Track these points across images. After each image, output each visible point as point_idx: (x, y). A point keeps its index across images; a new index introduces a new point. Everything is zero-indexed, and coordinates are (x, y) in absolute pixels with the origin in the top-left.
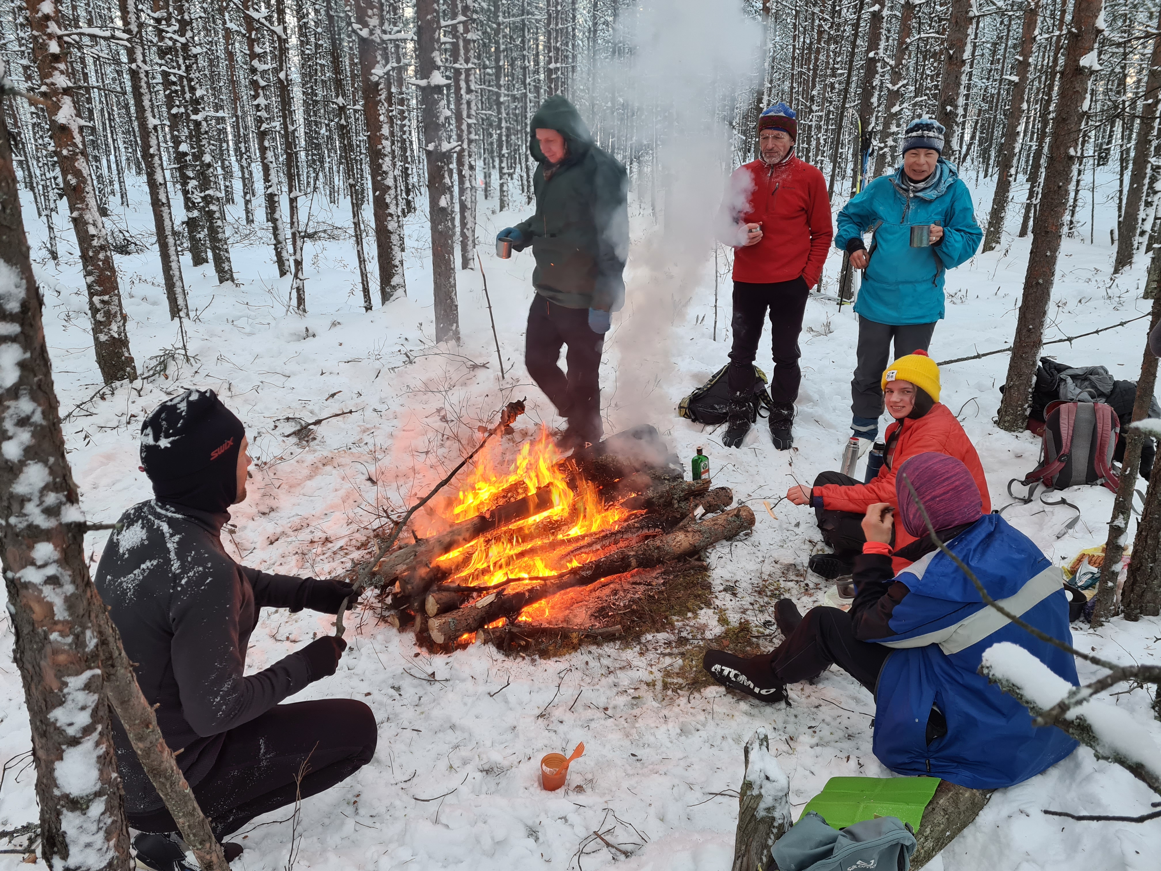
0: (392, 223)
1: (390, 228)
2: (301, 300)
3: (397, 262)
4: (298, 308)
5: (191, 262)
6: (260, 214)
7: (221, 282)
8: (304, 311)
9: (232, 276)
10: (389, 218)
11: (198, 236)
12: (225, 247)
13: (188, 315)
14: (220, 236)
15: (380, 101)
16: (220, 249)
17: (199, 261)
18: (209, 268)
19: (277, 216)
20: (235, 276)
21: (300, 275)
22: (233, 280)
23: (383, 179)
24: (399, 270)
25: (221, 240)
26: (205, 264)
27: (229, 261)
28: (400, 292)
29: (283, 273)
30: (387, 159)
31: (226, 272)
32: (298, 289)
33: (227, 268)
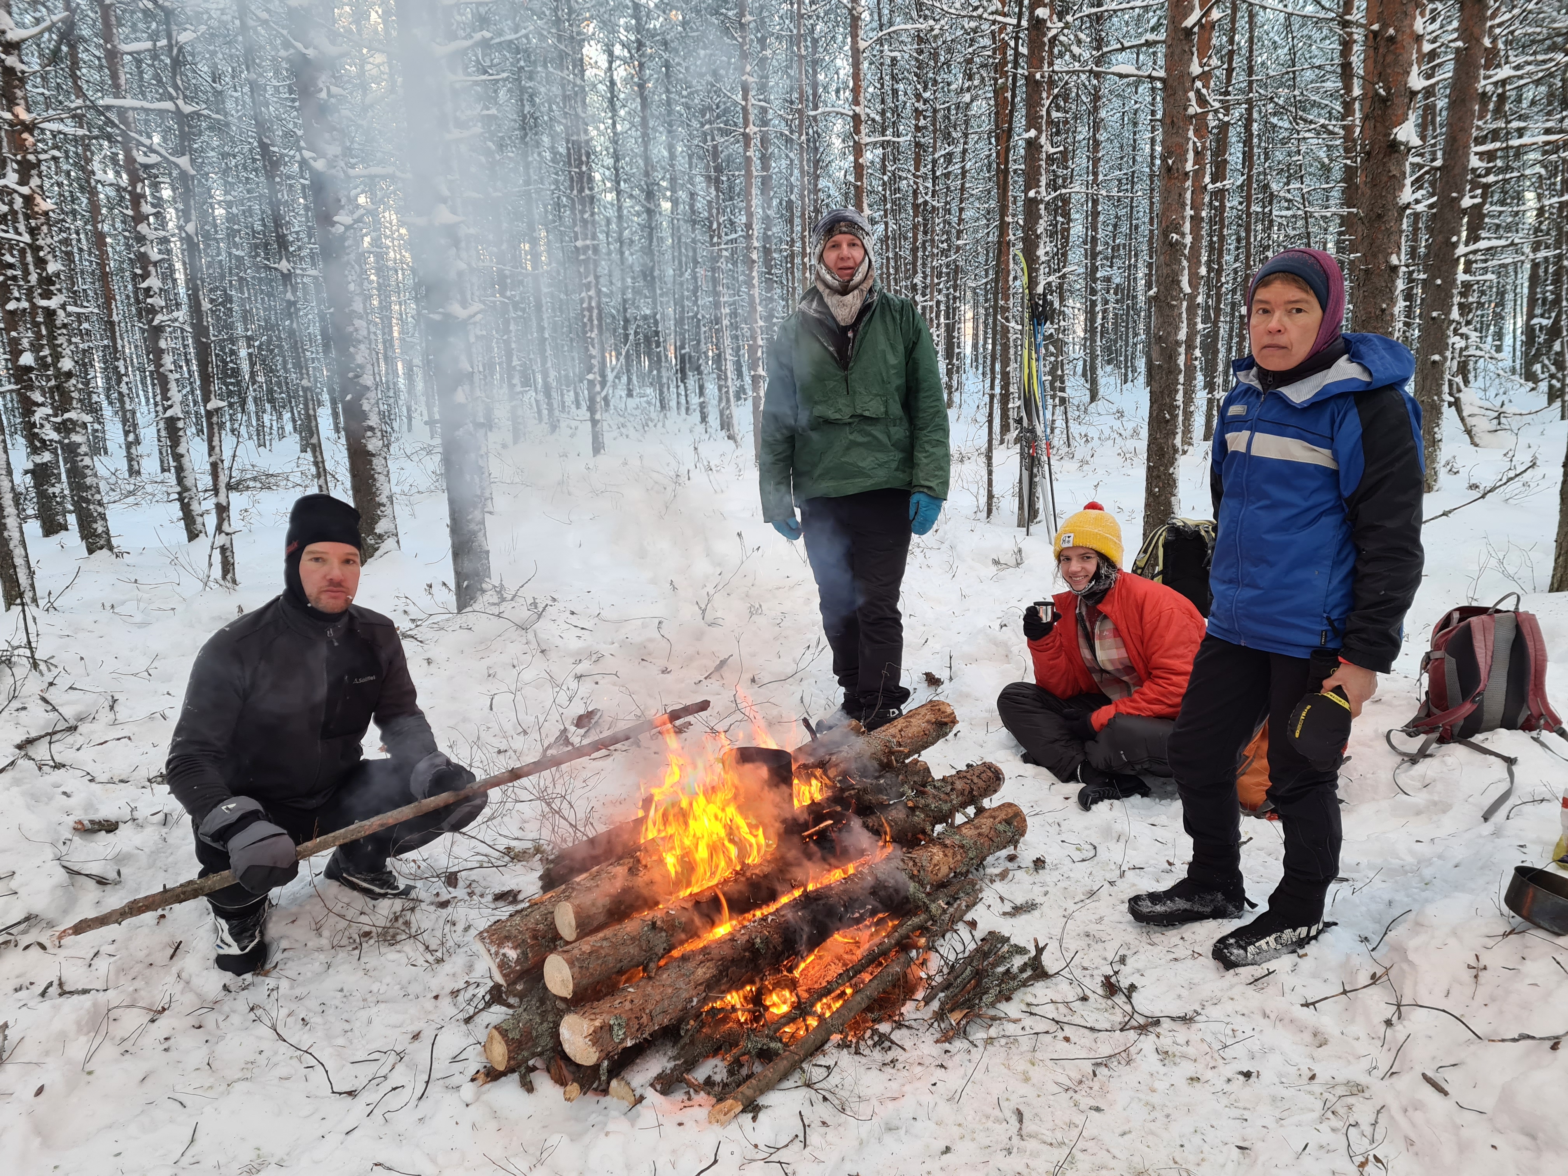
0: (374, 440)
1: (370, 447)
2: (228, 567)
3: (383, 499)
4: (224, 577)
5: (40, 532)
6: (150, 465)
7: (91, 551)
8: (234, 582)
9: (109, 541)
10: (369, 434)
11: (51, 490)
12: (97, 497)
13: (35, 600)
14: (89, 481)
15: (348, 263)
16: (88, 501)
17: (51, 527)
18: (72, 537)
19: (181, 450)
20: (114, 542)
21: (226, 527)
22: (111, 548)
23: (357, 376)
24: (388, 510)
25: (90, 487)
26: (63, 533)
27: (104, 519)
28: (390, 543)
29: (193, 535)
30: (362, 347)
31: (99, 536)
32: (223, 549)
33: (100, 530)
